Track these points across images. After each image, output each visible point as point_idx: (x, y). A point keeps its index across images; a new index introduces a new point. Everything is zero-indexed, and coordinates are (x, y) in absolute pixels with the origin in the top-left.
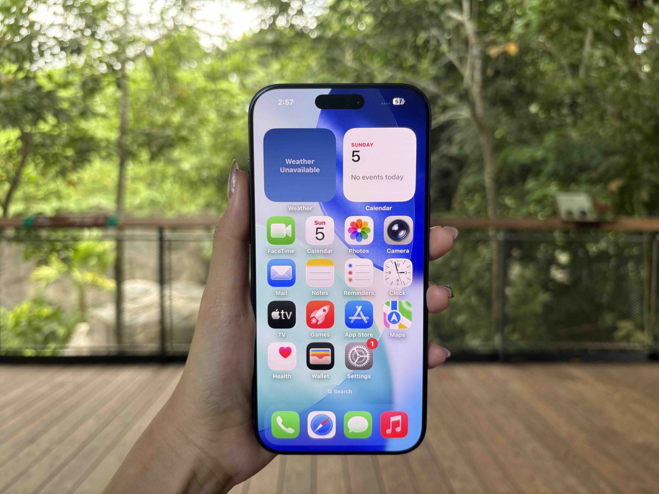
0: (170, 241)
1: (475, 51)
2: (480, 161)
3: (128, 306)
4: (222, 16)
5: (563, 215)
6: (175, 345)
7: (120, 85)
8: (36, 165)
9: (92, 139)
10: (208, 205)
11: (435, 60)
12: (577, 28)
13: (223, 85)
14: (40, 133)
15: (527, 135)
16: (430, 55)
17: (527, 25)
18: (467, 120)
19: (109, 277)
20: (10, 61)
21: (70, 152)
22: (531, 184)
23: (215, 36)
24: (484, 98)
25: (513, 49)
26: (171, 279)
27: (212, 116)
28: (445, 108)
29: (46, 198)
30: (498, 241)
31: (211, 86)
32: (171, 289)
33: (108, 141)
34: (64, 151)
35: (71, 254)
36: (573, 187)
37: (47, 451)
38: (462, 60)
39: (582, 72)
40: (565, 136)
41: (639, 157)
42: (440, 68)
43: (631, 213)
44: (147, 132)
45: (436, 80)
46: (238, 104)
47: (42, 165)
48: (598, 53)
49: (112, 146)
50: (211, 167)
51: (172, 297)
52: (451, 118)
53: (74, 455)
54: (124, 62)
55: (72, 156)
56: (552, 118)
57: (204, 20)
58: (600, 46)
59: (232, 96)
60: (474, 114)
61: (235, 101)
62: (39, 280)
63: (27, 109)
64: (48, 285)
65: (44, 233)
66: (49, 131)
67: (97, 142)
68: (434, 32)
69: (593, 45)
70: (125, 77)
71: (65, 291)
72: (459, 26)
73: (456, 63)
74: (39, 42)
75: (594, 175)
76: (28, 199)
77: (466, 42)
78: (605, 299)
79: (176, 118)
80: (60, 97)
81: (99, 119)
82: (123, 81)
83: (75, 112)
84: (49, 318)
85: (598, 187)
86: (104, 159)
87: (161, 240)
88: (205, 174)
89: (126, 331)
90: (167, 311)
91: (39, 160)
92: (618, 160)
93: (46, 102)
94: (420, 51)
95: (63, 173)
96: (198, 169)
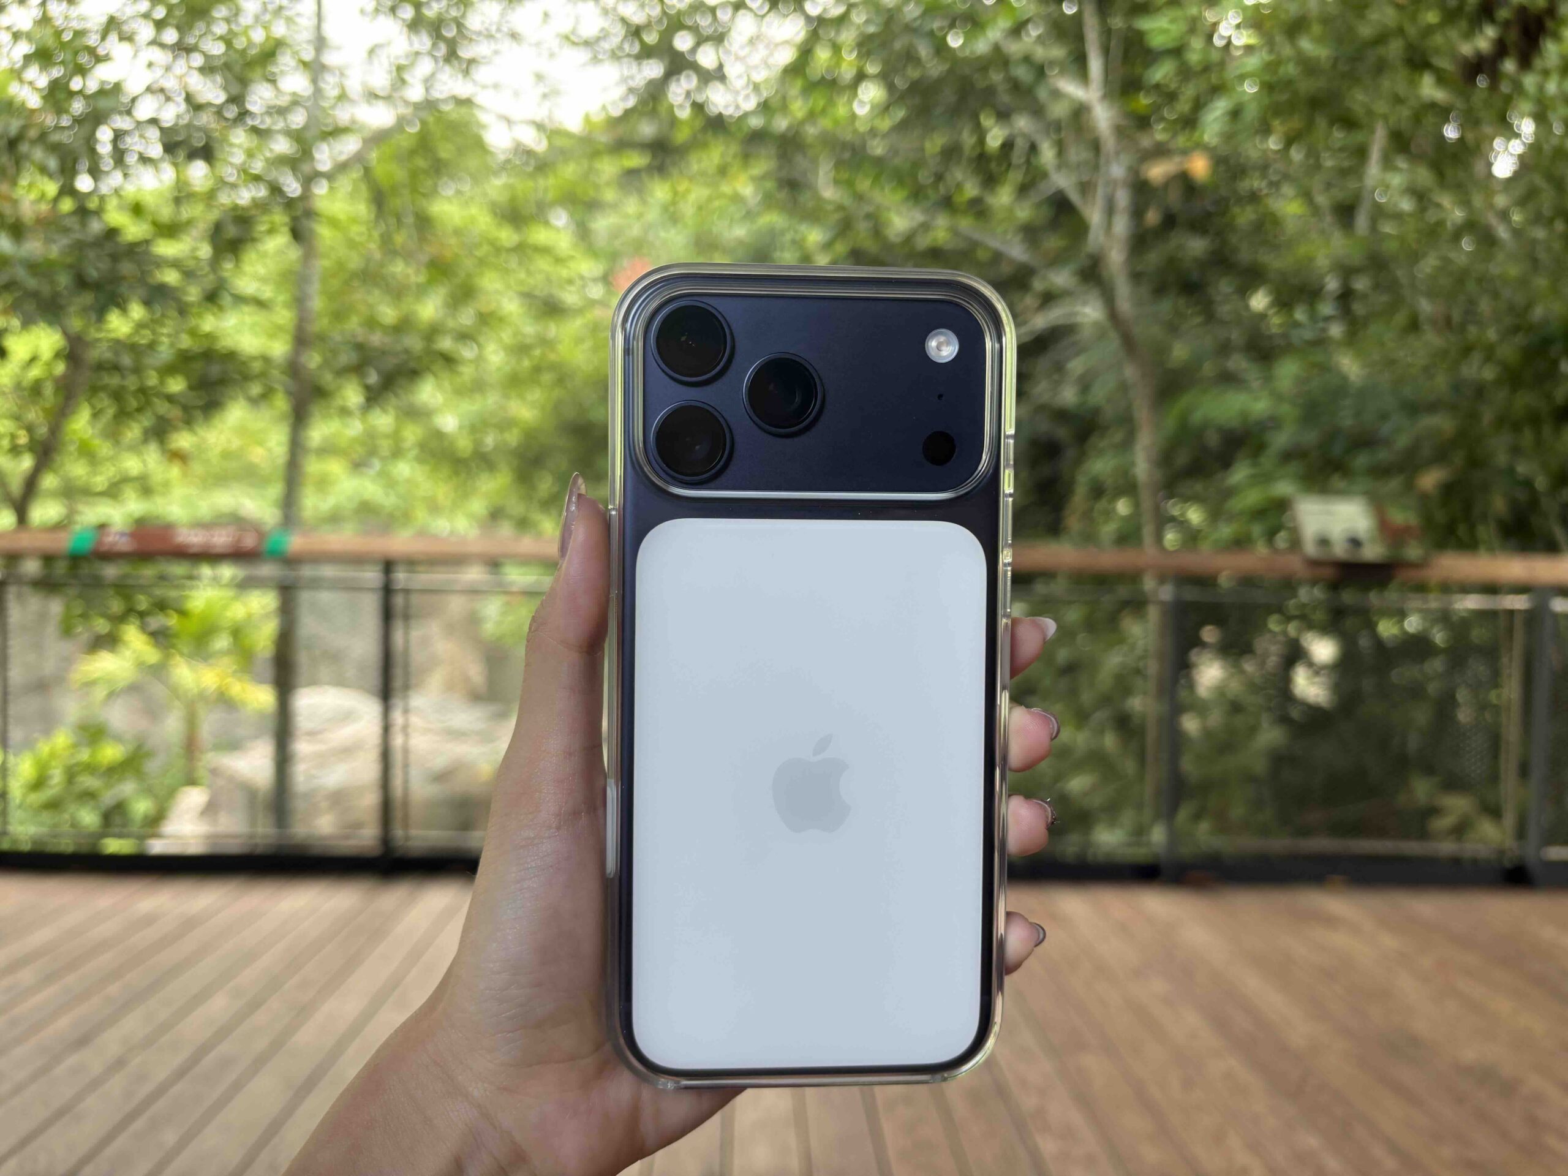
0: (407, 591)
1: (1117, 170)
2: (1127, 422)
3: (302, 747)
4: (539, 77)
5: (1310, 548)
6: (414, 832)
7: (298, 234)
8: (96, 415)
9: (231, 356)
10: (496, 515)
11: (1023, 190)
12: (1349, 123)
13: (540, 235)
14: (109, 340)
15: (1238, 363)
16: (1015, 177)
17: (1235, 114)
18: (1096, 324)
19: (259, 680)
20: (43, 170)
21: (176, 385)
22: (1240, 473)
23: (522, 122)
24: (1136, 277)
25: (1199, 166)
26: (407, 687)
27: (511, 306)
28: (1048, 298)
29: (113, 492)
30: (1162, 603)
31: (507, 236)
32: (406, 711)
33: (266, 359)
34: (162, 382)
35: (172, 621)
36: (1337, 481)
37: (120, 1063)
38: (1086, 188)
39: (1362, 222)
40: (1324, 368)
41: (1487, 416)
42: (1038, 205)
43: (1469, 545)
44: (360, 339)
45: (1030, 233)
46: (570, 282)
47: (111, 412)
48: (1396, 180)
49: (275, 373)
50: (505, 424)
51: (410, 730)
52: (1061, 322)
53: (181, 1073)
54: (309, 180)
55: (181, 394)
56: (1297, 325)
57: (496, 86)
58: (1402, 163)
59: (559, 260)
60: (1113, 315)
61: (565, 273)
62: (91, 684)
63: (82, 283)
64: (112, 695)
65: (111, 571)
66: (130, 336)
67: (244, 363)
68: (1023, 123)
69: (1387, 163)
70: (310, 214)
71: (153, 711)
72: (1080, 111)
73: (1074, 197)
74: (115, 131)
75: (1383, 455)
76: (71, 493)
77: (1096, 146)
78: (1413, 743)
79: (429, 309)
80: (160, 257)
81: (246, 309)
82: (305, 222)
83: (193, 294)
84: (114, 772)
85: (1394, 484)
86: (255, 402)
87: (388, 591)
88: (490, 440)
89: (299, 806)
90: (397, 758)
91: (104, 401)
92: (1443, 423)
93: (127, 268)
94: (993, 165)
95: (159, 432)
96: (477, 427)
